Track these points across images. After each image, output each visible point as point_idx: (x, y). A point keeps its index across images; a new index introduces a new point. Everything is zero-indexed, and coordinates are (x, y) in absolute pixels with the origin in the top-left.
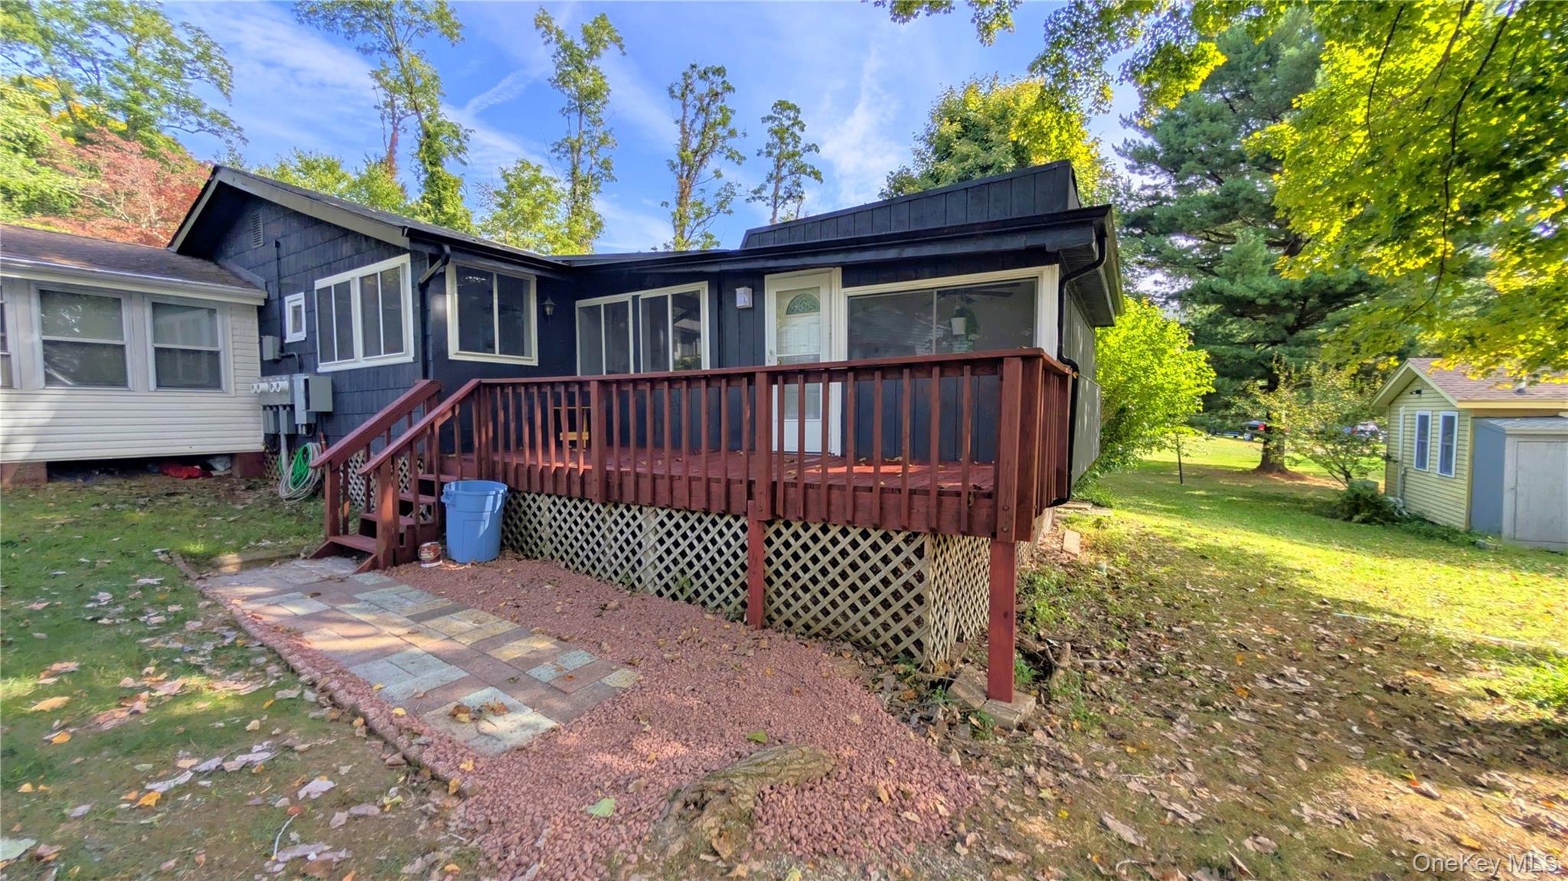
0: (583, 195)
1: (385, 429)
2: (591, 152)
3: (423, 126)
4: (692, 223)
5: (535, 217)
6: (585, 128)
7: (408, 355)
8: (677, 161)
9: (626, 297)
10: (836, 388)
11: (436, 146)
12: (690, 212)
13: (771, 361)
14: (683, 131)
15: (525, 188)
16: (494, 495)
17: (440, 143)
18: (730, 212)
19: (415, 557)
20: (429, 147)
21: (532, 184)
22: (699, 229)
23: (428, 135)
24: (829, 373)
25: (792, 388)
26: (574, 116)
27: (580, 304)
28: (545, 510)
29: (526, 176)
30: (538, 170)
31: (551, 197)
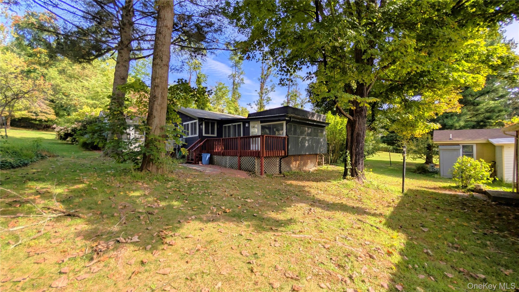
0: (236, 88)
1: (194, 146)
2: (238, 77)
3: (197, 76)
4: (264, 94)
5: (223, 97)
6: (237, 70)
7: (197, 135)
8: (260, 78)
9: (231, 124)
10: (259, 138)
11: (200, 80)
12: (264, 91)
13: (251, 135)
14: (262, 70)
15: (220, 89)
16: (208, 156)
17: (201, 80)
18: (274, 91)
19: (198, 163)
20: (199, 81)
21: (222, 88)
22: (266, 96)
23: (198, 78)
24: (258, 136)
25: (254, 139)
26: (234, 67)
27: (224, 125)
28: (216, 158)
29: (221, 86)
30: (224, 84)
31: (227, 91)
